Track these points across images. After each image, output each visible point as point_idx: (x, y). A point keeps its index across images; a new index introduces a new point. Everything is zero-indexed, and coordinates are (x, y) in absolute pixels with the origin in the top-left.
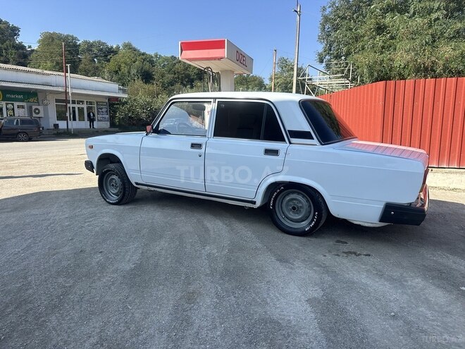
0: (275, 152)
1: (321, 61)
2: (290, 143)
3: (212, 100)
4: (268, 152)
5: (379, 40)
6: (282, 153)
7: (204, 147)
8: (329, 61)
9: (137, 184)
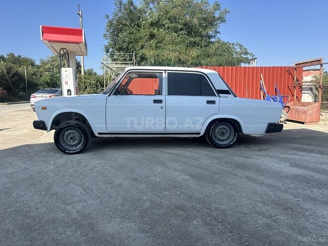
0: (213, 102)
1: (107, 51)
2: (219, 97)
3: (163, 72)
4: (209, 102)
5: (153, 42)
6: (217, 102)
7: (164, 101)
8: (113, 51)
9: (100, 134)
